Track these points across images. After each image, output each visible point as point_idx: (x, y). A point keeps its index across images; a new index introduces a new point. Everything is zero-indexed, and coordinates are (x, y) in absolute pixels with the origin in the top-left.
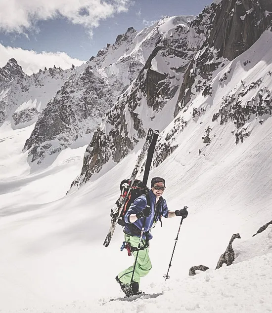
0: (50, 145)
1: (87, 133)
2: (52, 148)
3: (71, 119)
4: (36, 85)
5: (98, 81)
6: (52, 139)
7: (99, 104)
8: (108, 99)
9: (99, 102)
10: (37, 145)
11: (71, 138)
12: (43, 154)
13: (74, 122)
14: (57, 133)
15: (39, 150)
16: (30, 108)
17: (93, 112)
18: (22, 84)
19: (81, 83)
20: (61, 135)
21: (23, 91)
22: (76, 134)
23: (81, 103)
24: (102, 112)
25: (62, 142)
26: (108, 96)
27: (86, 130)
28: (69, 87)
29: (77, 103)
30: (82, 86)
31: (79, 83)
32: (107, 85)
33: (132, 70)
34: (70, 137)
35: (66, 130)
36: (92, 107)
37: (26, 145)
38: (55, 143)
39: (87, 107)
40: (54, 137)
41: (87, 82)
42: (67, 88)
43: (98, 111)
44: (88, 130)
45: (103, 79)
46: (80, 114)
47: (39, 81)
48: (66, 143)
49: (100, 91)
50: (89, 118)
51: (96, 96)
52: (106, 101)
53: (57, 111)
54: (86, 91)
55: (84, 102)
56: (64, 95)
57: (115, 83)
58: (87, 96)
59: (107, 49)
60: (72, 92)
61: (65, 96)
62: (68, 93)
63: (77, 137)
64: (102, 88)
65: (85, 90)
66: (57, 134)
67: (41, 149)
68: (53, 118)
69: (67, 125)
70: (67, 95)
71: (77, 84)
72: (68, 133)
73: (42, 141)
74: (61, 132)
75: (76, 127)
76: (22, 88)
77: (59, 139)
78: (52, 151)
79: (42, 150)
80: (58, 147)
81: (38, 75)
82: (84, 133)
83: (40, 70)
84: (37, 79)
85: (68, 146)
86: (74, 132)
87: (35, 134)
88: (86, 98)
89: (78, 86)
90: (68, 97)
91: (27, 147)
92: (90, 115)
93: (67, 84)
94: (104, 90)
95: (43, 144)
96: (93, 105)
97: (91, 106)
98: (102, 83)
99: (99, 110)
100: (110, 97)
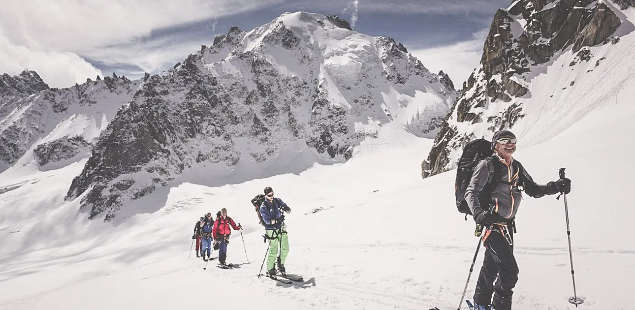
0: (132, 182)
1: (198, 161)
2: (137, 188)
3: (167, 136)
4: (81, 102)
5: (207, 81)
6: (133, 170)
7: (214, 116)
8: (226, 108)
9: (211, 111)
10: (101, 184)
11: (172, 169)
12: (118, 199)
13: (174, 141)
14: (143, 158)
15: (106, 193)
16: (70, 137)
17: (204, 127)
18: (53, 101)
19: (179, 80)
20: (153, 163)
21: (56, 112)
22: (180, 162)
23: (183, 112)
24: (219, 129)
25: (156, 175)
26: (225, 105)
27: (196, 157)
28: (158, 84)
29: (175, 111)
30: (183, 84)
31: (176, 80)
32: (222, 88)
33: (257, 69)
34: (170, 166)
35: (160, 153)
36: (202, 120)
37: (72, 188)
38: (142, 177)
39: (194, 119)
40: (138, 166)
41: (190, 79)
42: (155, 85)
43: (213, 127)
44: (199, 155)
45: (215, 78)
46: (183, 129)
47: (86, 95)
48: (163, 177)
49: (212, 96)
50: (198, 136)
51: (206, 102)
52: (223, 112)
53: (142, 119)
54: (190, 93)
55: (187, 110)
56: (150, 98)
57: (234, 87)
58: (193, 100)
59: (202, 53)
60: (165, 93)
61: (153, 98)
62: (158, 94)
63: (182, 167)
64: (214, 91)
65: (189, 91)
66: (144, 162)
67: (111, 191)
68: (134, 132)
69: (162, 145)
70: (157, 97)
71: (172, 81)
72: (166, 160)
73: (110, 176)
74: (152, 157)
75: (178, 150)
76: (53, 107)
77: (149, 171)
78: (136, 192)
79: (114, 193)
80: (150, 185)
81: (85, 87)
82: (194, 161)
83: (89, 80)
84: (82, 93)
85: (168, 183)
86: (176, 158)
87: (94, 166)
88: (190, 104)
89: (174, 84)
90: (159, 101)
91: (75, 192)
92: (199, 131)
93: (155, 79)
94: (218, 96)
95: (115, 181)
96: (202, 116)
97: (200, 117)
98: (214, 84)
99: (213, 125)
100: (228, 105)
